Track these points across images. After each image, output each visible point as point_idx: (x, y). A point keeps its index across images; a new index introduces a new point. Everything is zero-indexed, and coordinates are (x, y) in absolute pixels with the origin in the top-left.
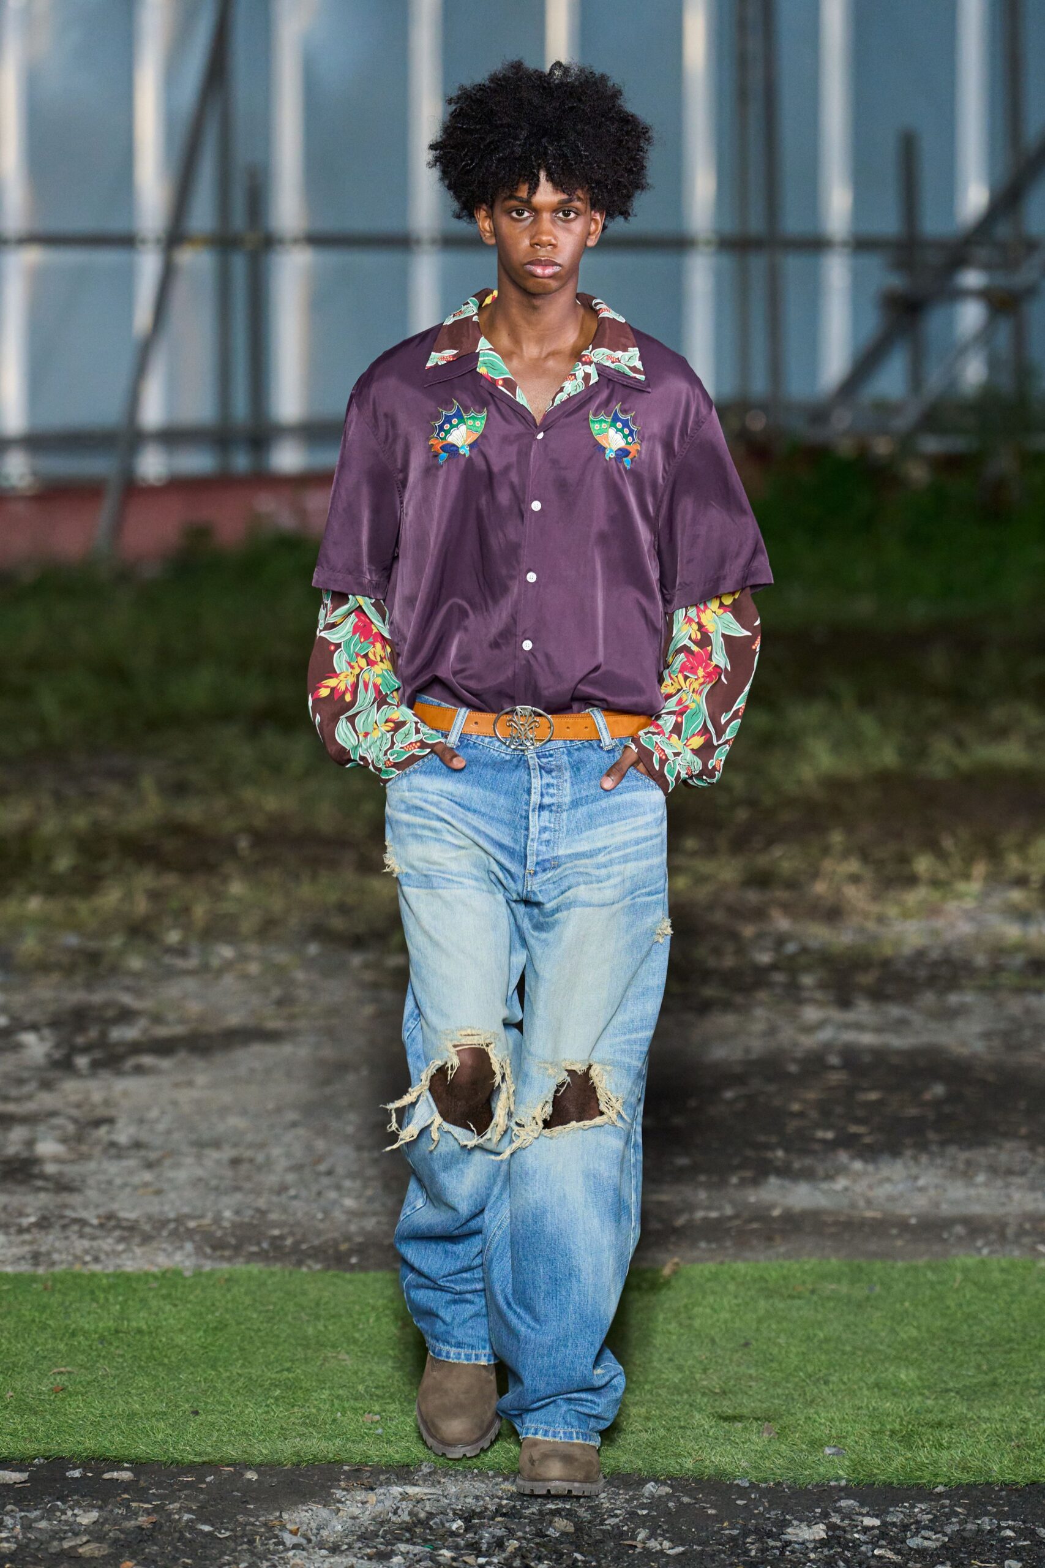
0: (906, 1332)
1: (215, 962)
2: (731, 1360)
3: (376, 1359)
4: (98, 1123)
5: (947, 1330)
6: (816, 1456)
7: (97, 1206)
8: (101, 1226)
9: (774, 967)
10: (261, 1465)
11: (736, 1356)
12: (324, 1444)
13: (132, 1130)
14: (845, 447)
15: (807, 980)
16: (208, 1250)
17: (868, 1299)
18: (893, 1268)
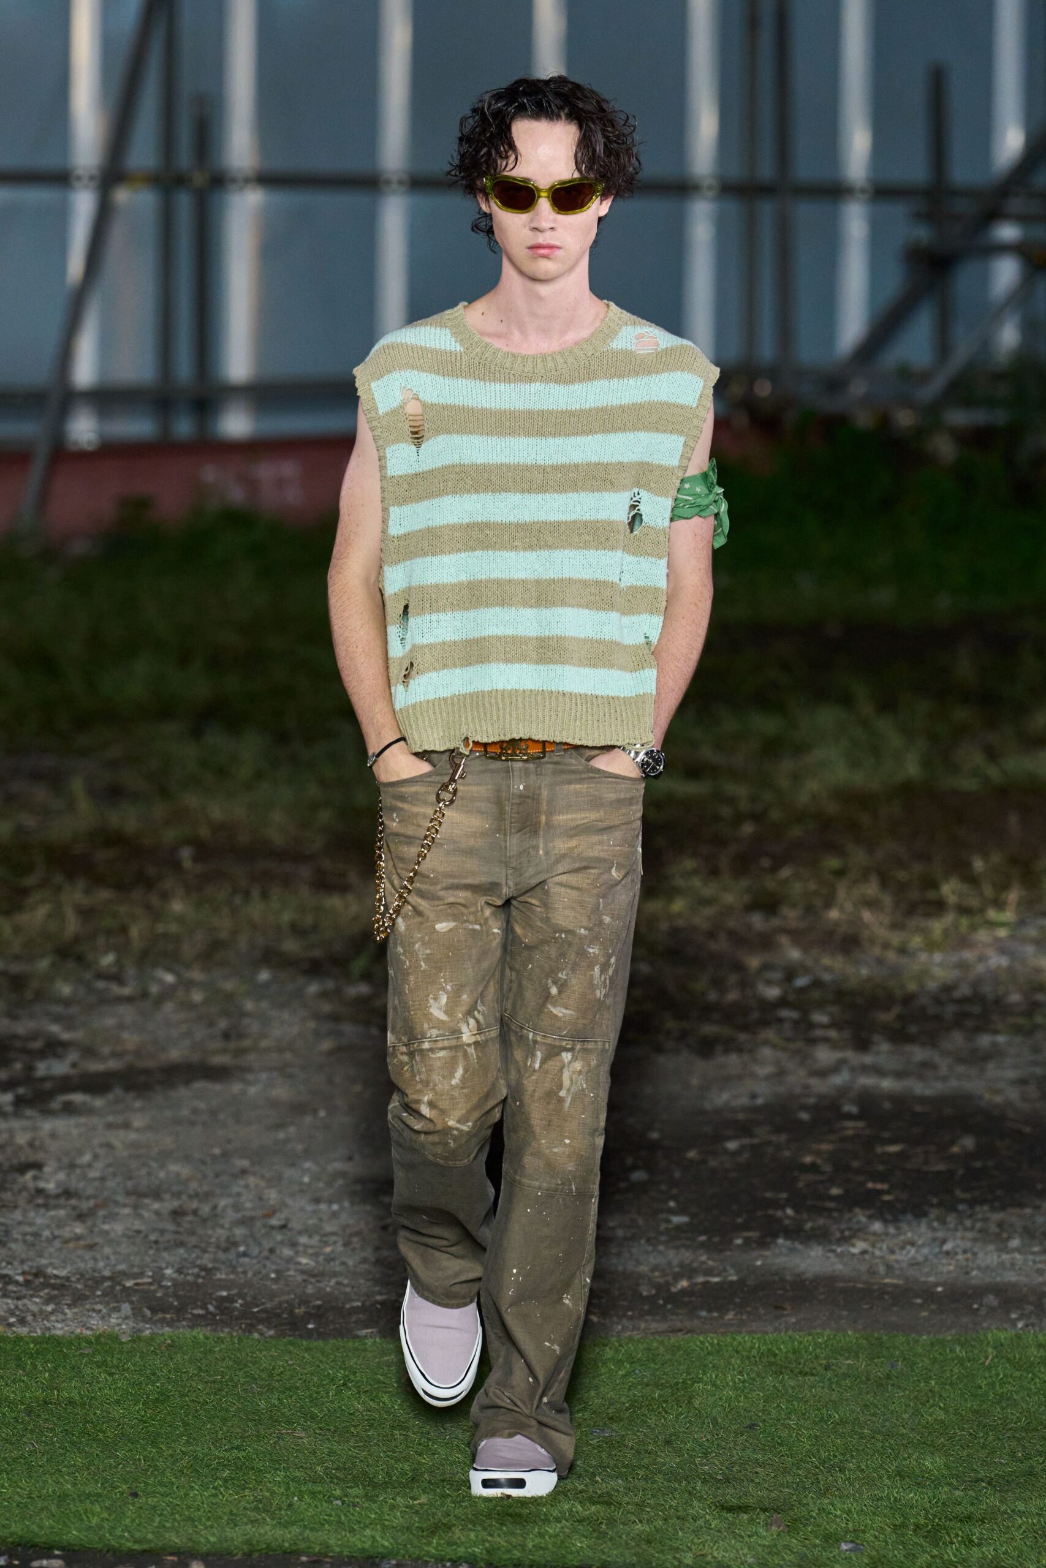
0: (931, 1415)
1: (154, 989)
2: (735, 1442)
3: (336, 1438)
4: (23, 1168)
5: (977, 1412)
6: (831, 1552)
7: (22, 1262)
8: (27, 1283)
9: (782, 1002)
10: (208, 1554)
11: (741, 1439)
12: (279, 1532)
13: (61, 1176)
14: (864, 420)
15: (820, 1017)
16: (148, 1313)
17: (888, 1377)
18: (917, 1341)
